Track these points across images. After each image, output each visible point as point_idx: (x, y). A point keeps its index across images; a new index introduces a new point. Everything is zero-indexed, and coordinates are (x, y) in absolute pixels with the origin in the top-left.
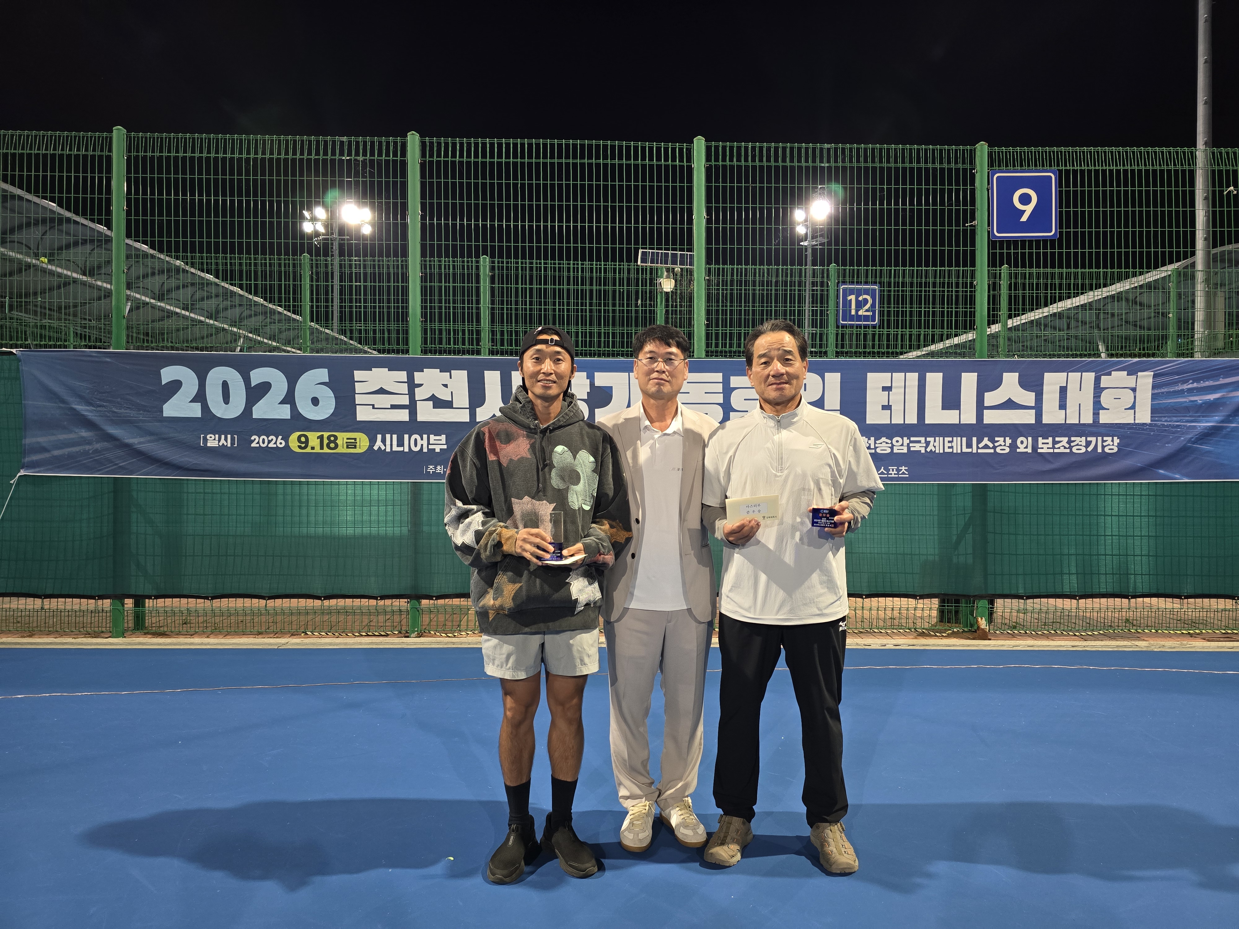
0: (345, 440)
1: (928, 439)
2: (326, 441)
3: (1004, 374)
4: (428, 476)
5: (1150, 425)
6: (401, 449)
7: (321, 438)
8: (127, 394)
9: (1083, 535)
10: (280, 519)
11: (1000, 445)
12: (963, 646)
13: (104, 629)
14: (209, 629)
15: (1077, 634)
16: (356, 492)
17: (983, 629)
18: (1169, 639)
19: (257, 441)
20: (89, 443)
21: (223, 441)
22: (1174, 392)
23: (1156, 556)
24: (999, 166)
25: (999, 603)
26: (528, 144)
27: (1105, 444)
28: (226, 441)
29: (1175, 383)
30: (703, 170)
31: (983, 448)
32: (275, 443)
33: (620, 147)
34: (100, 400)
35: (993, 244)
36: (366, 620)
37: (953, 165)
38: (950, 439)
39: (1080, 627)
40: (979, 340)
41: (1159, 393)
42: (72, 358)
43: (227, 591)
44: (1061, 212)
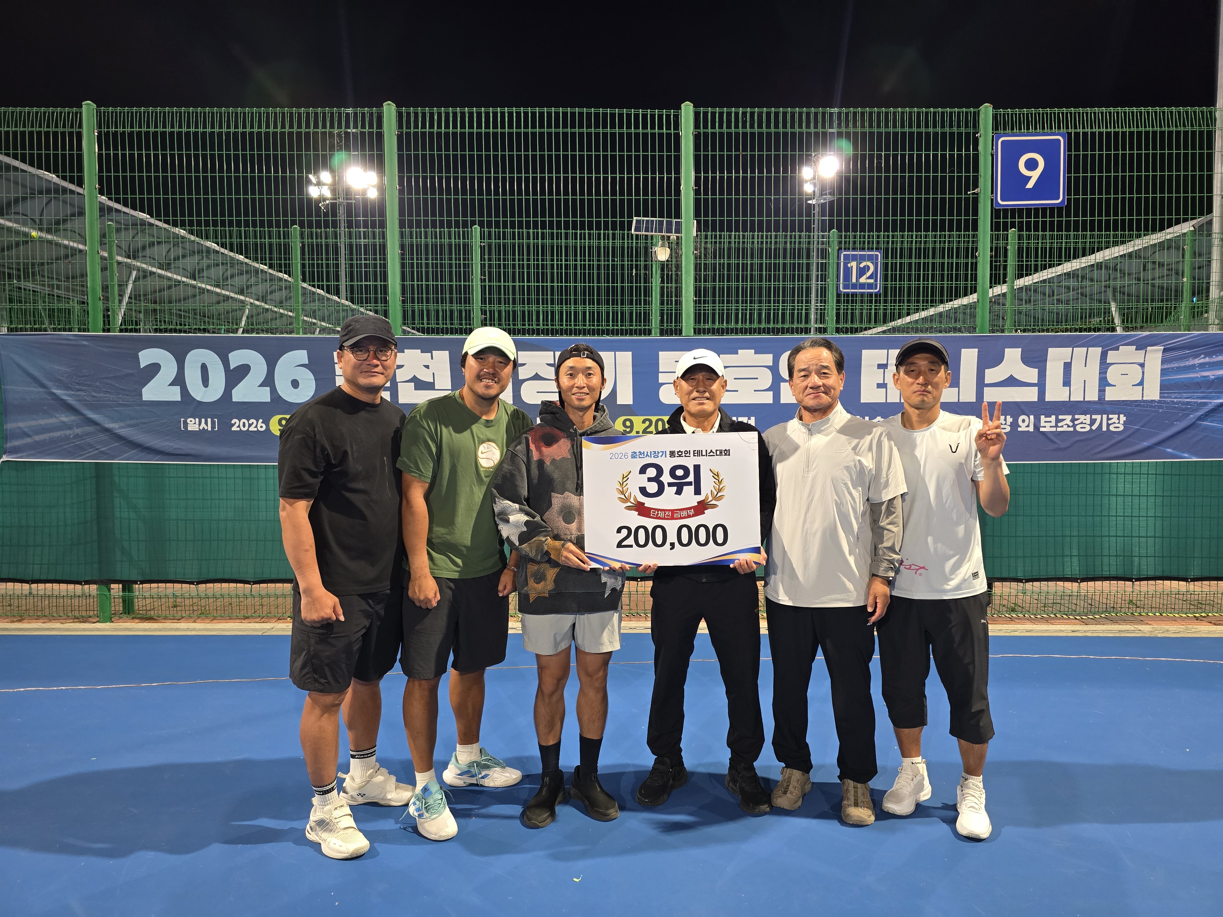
3: (1006, 349)
5: (1159, 402)
8: (106, 378)
9: (1086, 516)
10: (263, 503)
13: (91, 613)
14: (196, 613)
15: (1078, 617)
18: (1173, 623)
19: (238, 425)
20: (70, 428)
21: (203, 425)
22: (1185, 367)
23: (1163, 537)
24: (1005, 129)
25: (997, 584)
27: (1110, 422)
28: (207, 425)
29: (1186, 357)
30: (692, 138)
32: (256, 427)
34: (78, 384)
35: (996, 213)
37: (955, 129)
39: (1082, 609)
40: (980, 314)
41: (1169, 369)
42: (49, 341)
43: (212, 576)
44: (1069, 178)
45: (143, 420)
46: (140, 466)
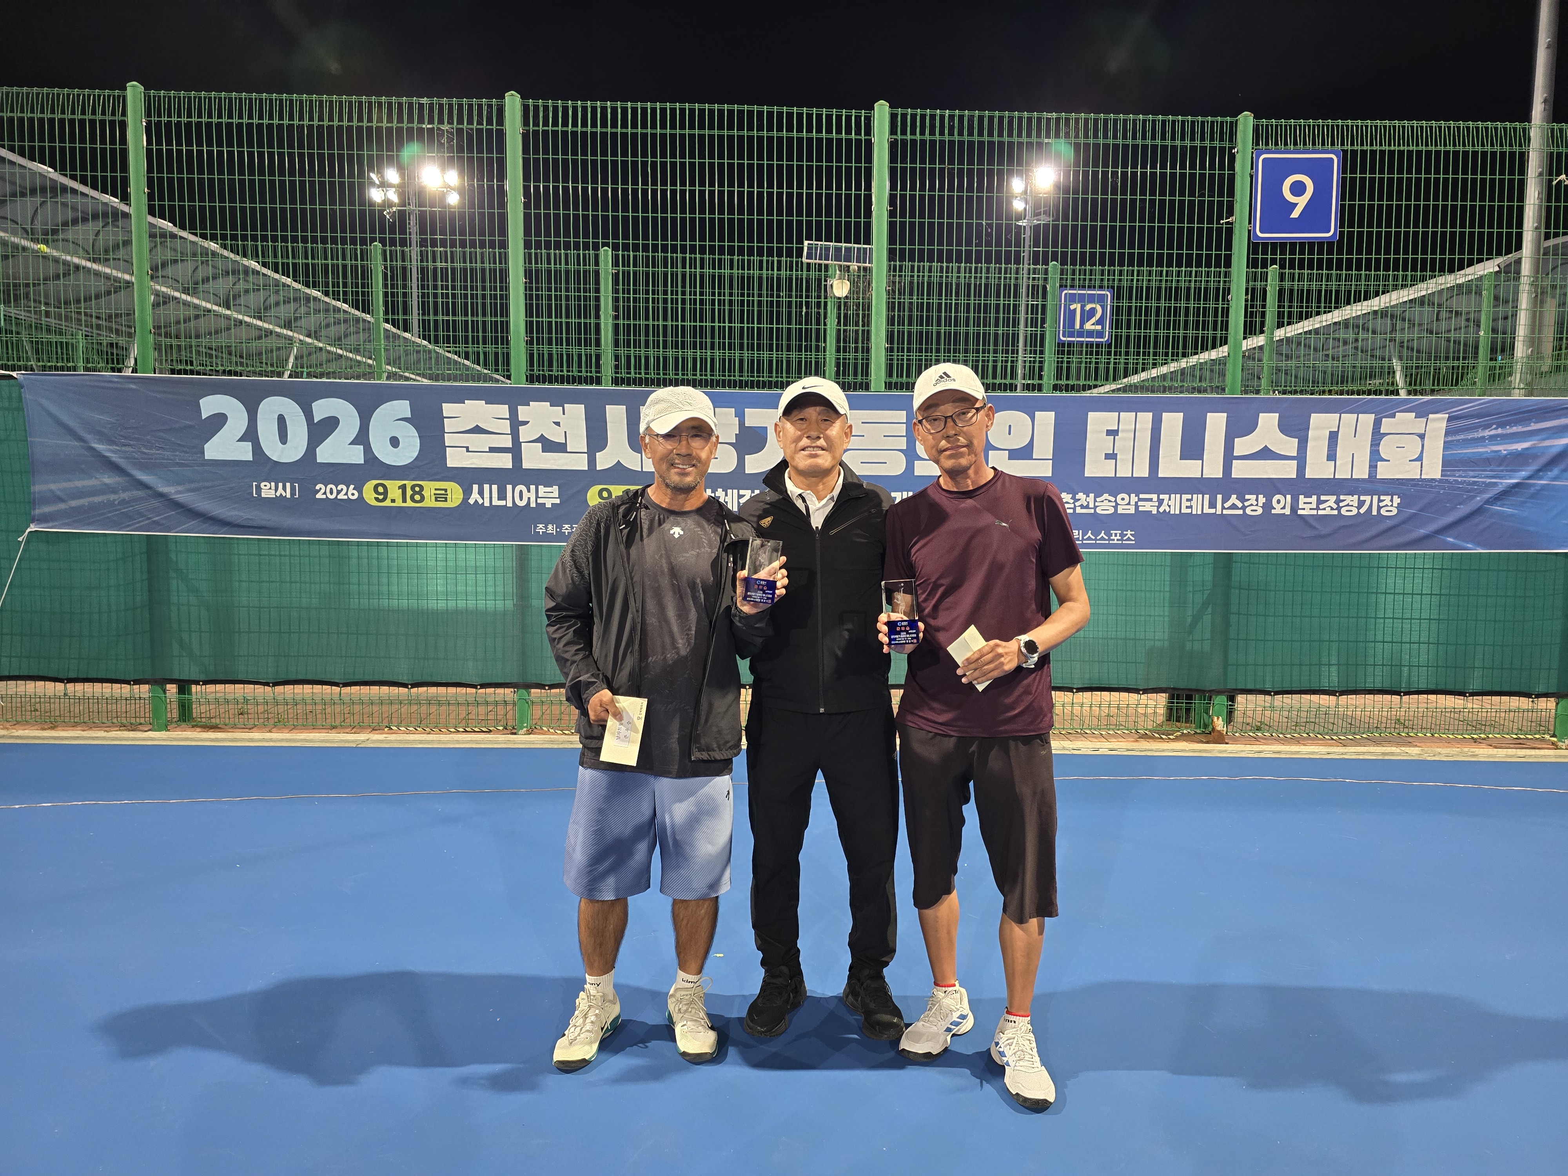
0: (433, 492)
1: (1162, 497)
2: (409, 492)
3: (1261, 415)
4: (538, 537)
5: (1441, 481)
6: (503, 503)
7: (403, 488)
8: (159, 431)
9: (1348, 617)
10: (354, 588)
11: (1252, 505)
12: (1194, 751)
13: (142, 721)
14: (272, 721)
15: (1335, 738)
16: (448, 556)
17: (1219, 731)
18: (1446, 744)
19: (324, 491)
20: (114, 491)
21: (280, 491)
22: (1473, 439)
23: (1438, 644)
24: (1267, 144)
25: (1240, 698)
26: (660, 109)
28: (285, 491)
29: (1475, 428)
30: (886, 146)
31: (1229, 508)
32: (346, 494)
33: (780, 114)
34: (125, 437)
35: (1254, 247)
36: (463, 714)
37: (1207, 143)
38: (1189, 497)
39: (1340, 729)
40: (1231, 370)
41: (1453, 441)
42: (88, 383)
43: (292, 677)
44: (1343, 207)
45: (206, 484)
46: (202, 540)
